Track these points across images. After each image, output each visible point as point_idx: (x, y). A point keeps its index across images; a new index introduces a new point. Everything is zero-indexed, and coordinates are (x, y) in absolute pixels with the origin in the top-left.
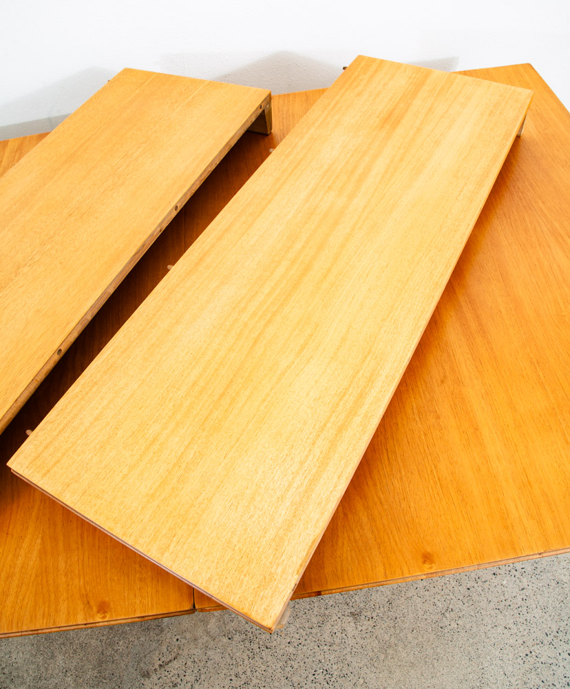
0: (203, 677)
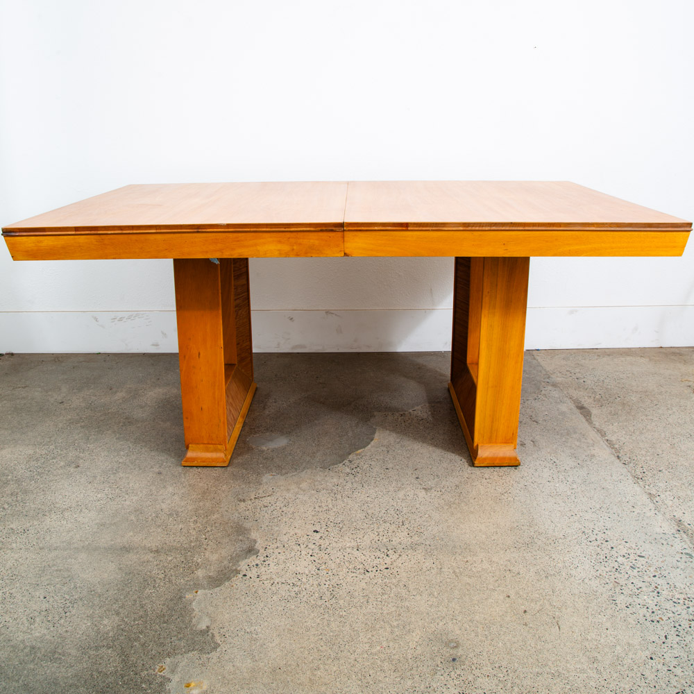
0: (290, 505)
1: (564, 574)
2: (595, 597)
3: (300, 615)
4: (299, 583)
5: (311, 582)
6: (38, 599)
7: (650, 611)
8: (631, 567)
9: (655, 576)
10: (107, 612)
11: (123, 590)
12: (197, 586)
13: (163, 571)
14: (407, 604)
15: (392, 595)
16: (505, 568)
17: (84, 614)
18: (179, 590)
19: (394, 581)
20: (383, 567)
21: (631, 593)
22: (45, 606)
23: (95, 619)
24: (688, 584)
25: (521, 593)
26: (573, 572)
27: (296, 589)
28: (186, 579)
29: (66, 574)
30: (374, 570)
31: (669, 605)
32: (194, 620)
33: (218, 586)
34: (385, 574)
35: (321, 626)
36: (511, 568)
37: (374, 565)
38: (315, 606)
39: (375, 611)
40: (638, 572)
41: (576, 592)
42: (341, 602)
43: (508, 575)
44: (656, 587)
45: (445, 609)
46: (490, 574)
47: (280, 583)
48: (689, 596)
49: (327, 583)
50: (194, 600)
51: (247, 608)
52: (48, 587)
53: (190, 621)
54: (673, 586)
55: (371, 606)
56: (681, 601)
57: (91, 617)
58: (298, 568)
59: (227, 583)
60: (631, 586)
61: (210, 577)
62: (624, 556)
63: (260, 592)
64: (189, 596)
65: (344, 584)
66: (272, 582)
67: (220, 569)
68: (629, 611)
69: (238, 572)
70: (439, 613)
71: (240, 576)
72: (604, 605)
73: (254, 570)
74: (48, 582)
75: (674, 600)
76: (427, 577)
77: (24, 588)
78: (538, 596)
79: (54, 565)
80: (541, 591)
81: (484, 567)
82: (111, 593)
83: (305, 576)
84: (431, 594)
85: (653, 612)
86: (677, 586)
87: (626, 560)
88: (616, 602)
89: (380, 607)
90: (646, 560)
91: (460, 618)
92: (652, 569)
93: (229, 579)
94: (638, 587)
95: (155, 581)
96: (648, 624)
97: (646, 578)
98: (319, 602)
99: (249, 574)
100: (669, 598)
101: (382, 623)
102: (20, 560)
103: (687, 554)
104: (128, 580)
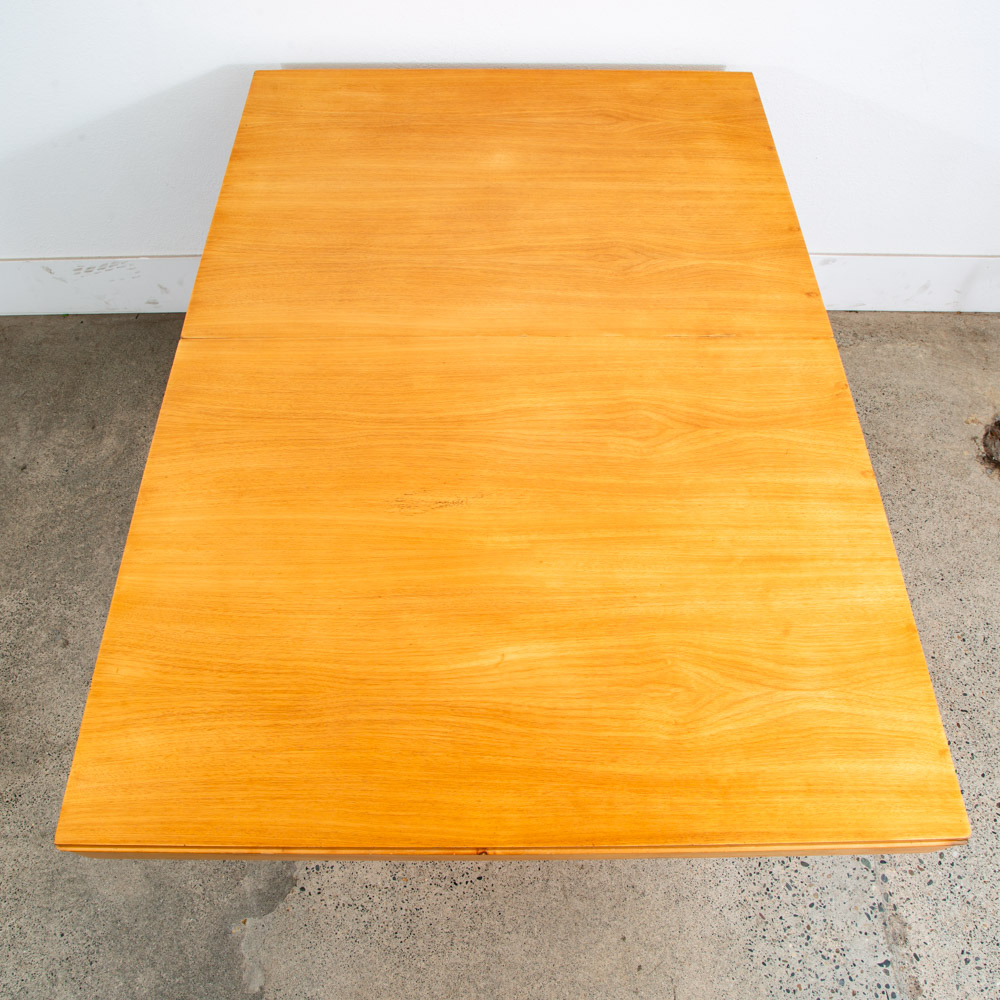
1: (699, 897)
2: (728, 943)
3: (370, 967)
4: (369, 906)
5: (384, 904)
6: (55, 937)
7: (790, 971)
8: (787, 885)
9: (812, 905)
10: (140, 961)
11: (155, 918)
12: (244, 911)
13: (200, 882)
14: (499, 948)
15: (482, 932)
16: (629, 883)
17: (113, 964)
18: (223, 919)
19: (487, 903)
20: (474, 876)
21: (774, 936)
22: (65, 950)
23: (127, 975)
24: (849, 923)
25: (640, 932)
26: (711, 893)
27: (366, 917)
28: (231, 896)
29: (81, 887)
30: (464, 880)
31: (813, 961)
32: (245, 976)
33: (270, 911)
34: (477, 889)
35: (394, 986)
36: (637, 883)
37: (466, 870)
38: (388, 951)
39: (459, 961)
40: (794, 895)
41: (708, 933)
42: (420, 943)
43: (630, 896)
44: (809, 927)
45: (544, 960)
46: (608, 894)
47: (346, 905)
48: (844, 945)
49: (404, 906)
50: (243, 937)
51: (307, 953)
52: (63, 913)
53: (241, 978)
54: (829, 926)
55: (454, 953)
56: (831, 955)
57: (121, 970)
58: (369, 876)
59: (281, 905)
60: (777, 924)
61: (260, 893)
62: (783, 862)
63: (322, 922)
64: (236, 930)
65: (425, 909)
66: (336, 905)
67: (271, 877)
68: (765, 971)
69: (293, 882)
70: (536, 967)
71: (297, 890)
72: (736, 960)
73: (315, 878)
74: (61, 904)
75: (825, 953)
76: (529, 899)
77: (33, 917)
78: (660, 939)
79: (64, 870)
80: (666, 929)
81: (602, 880)
82: (141, 924)
83: (377, 890)
84: (530, 931)
85: (793, 974)
86: (835, 927)
87: (783, 872)
88: (754, 953)
89: (466, 953)
90: (809, 872)
91: (559, 977)
92: (812, 891)
93: (283, 896)
94: (786, 925)
95: (192, 900)
96: (782, 994)
97: (801, 910)
98: (394, 944)
99: (308, 889)
100: (819, 948)
101: (467, 983)
102: (20, 859)
103: (865, 861)
104: (159, 899)
